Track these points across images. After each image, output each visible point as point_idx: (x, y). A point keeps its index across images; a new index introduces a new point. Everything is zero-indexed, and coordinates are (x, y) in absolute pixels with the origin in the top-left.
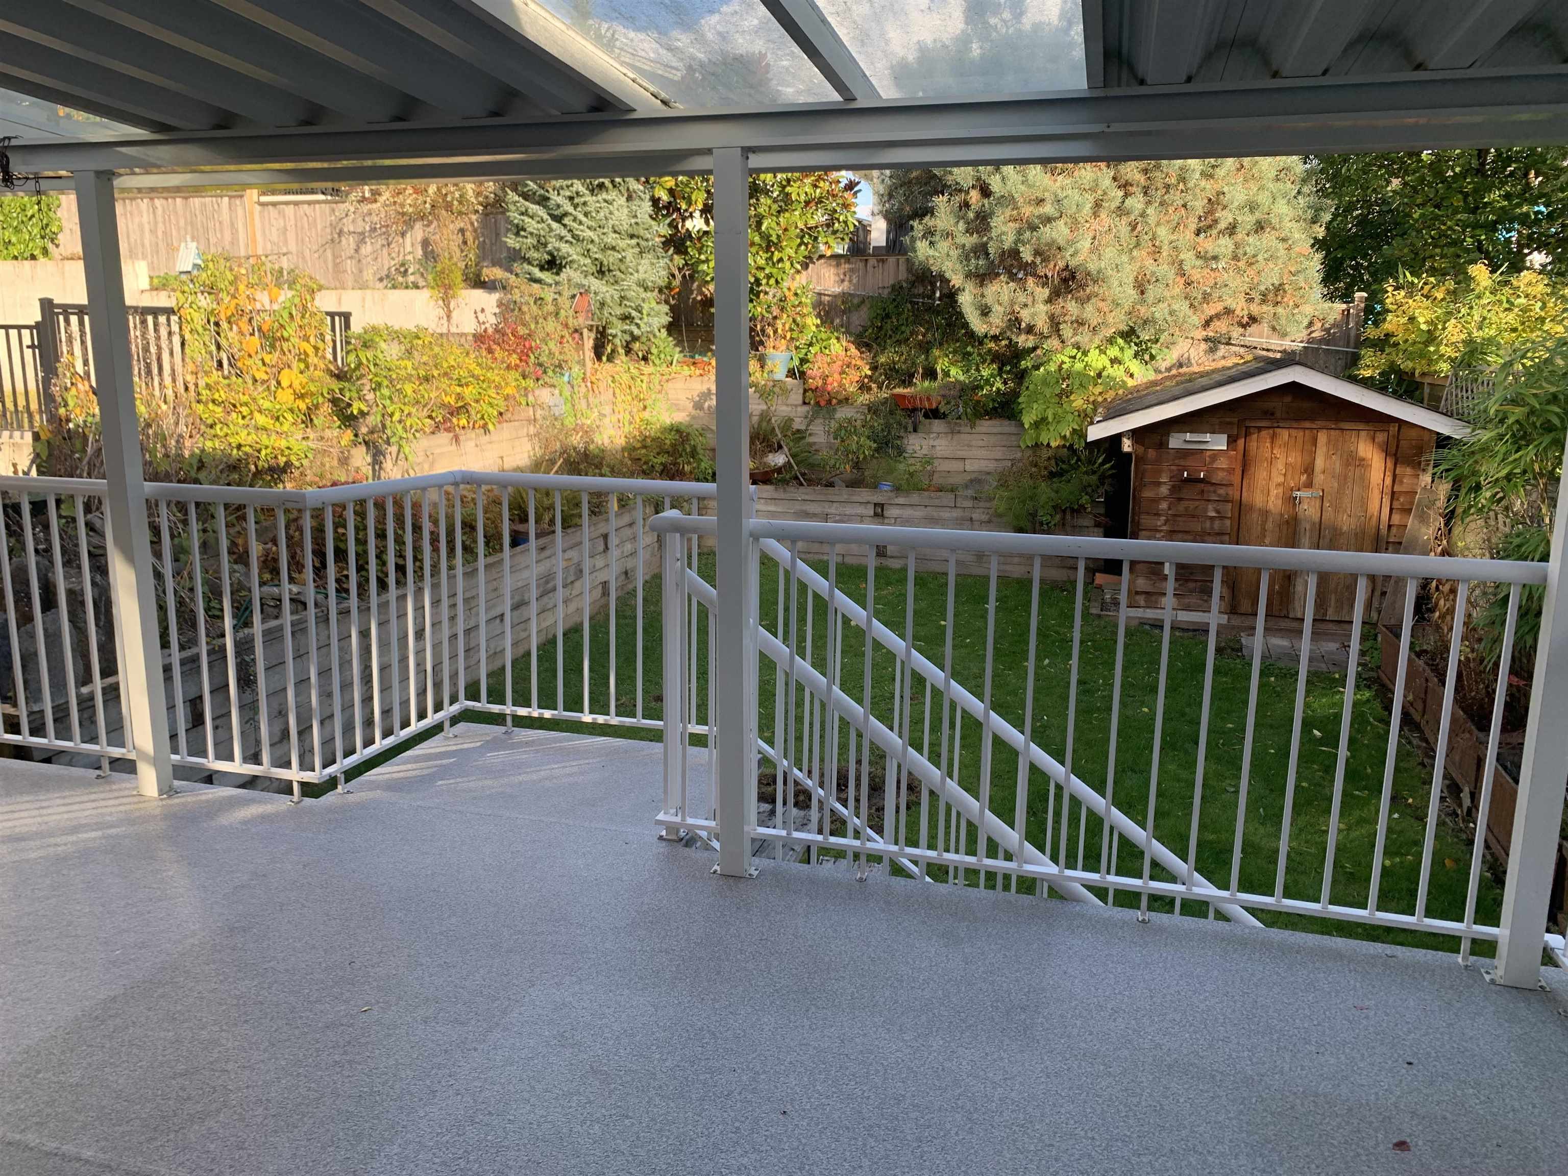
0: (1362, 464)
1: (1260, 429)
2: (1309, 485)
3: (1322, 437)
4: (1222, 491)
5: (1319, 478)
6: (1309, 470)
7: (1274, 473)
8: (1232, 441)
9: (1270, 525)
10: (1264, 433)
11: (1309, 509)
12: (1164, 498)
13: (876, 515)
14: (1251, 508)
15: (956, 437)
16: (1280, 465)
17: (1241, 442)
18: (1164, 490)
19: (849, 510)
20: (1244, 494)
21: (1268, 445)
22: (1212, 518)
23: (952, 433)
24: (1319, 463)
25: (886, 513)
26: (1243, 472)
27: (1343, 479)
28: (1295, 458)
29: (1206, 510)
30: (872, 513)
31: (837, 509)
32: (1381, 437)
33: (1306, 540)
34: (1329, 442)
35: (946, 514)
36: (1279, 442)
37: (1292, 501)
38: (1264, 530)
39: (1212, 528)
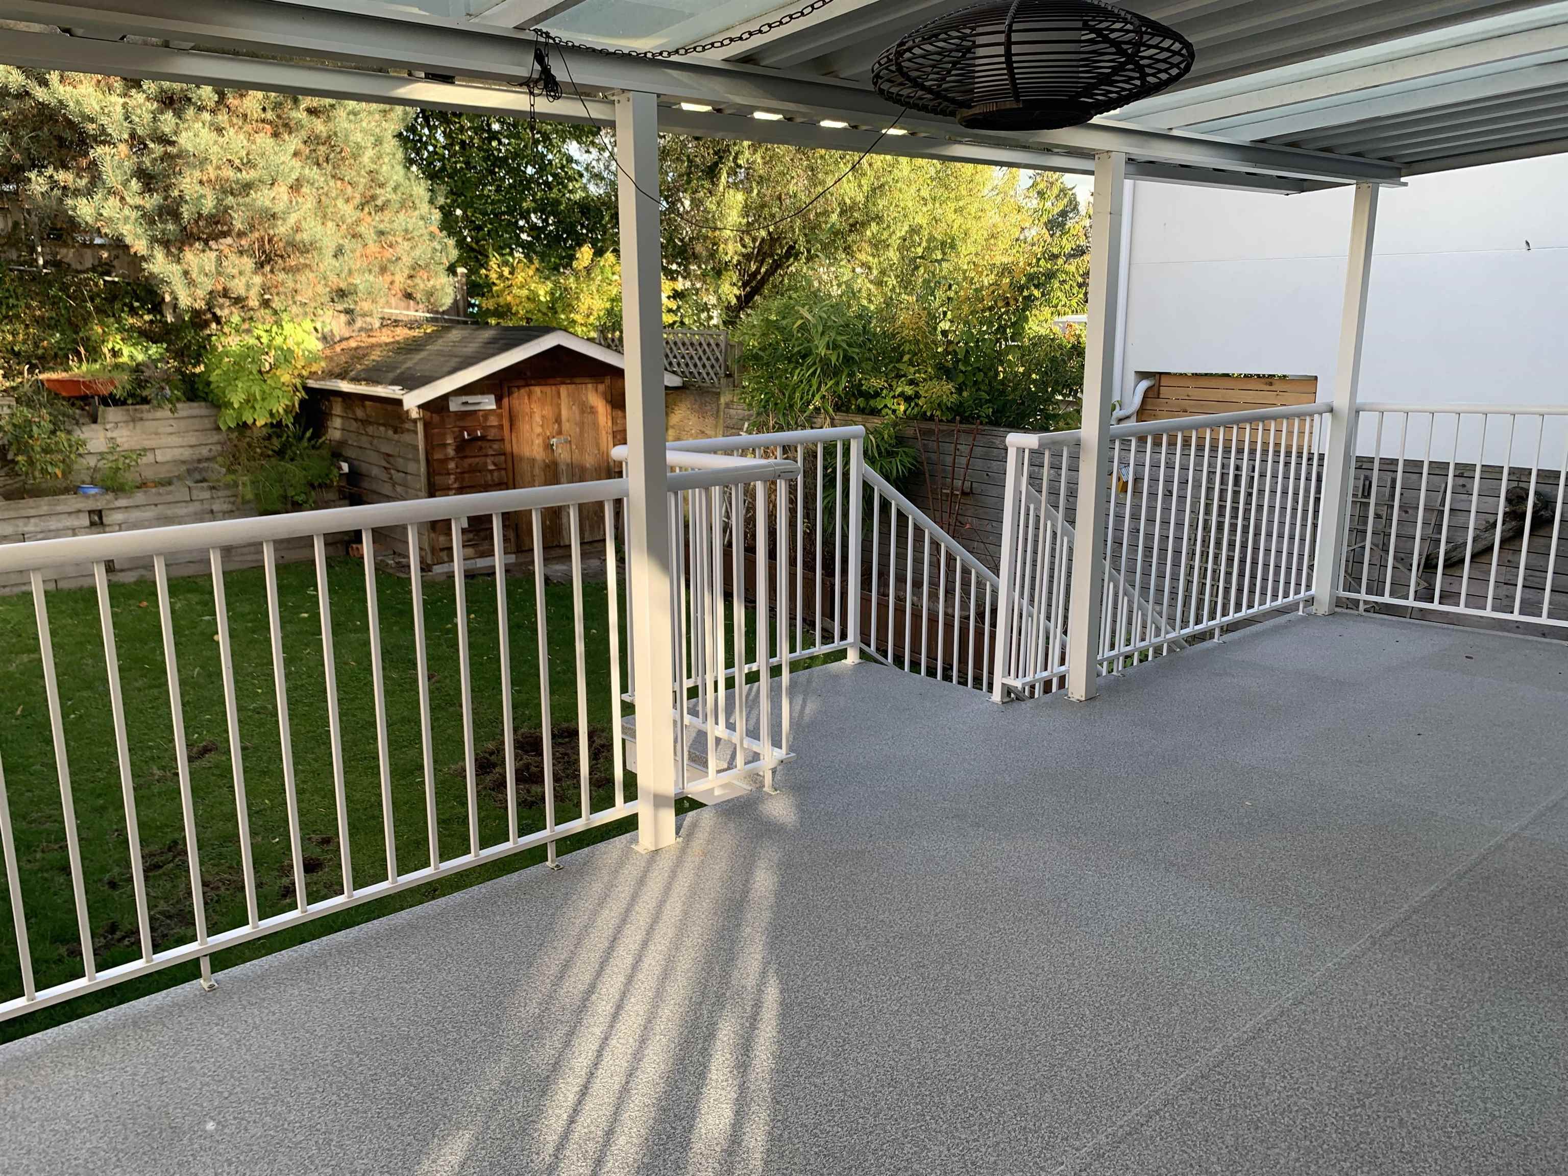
0: (593, 411)
1: (519, 387)
2: (560, 432)
3: (564, 390)
4: (496, 446)
5: (566, 426)
6: (558, 420)
7: (534, 425)
8: (499, 401)
9: (537, 471)
10: (522, 391)
11: (563, 454)
12: (452, 459)
13: (93, 524)
14: (521, 459)
15: (139, 425)
16: (537, 418)
17: (505, 401)
18: (451, 452)
19: (53, 524)
20: (515, 447)
21: (526, 401)
22: (491, 471)
23: (133, 421)
24: (564, 413)
25: (106, 520)
26: (511, 426)
27: (581, 425)
28: (548, 411)
29: (486, 464)
30: (87, 523)
31: (36, 525)
32: (601, 387)
33: (564, 479)
34: (569, 395)
35: (181, 510)
36: (534, 398)
37: (549, 447)
38: (533, 476)
39: (493, 480)
